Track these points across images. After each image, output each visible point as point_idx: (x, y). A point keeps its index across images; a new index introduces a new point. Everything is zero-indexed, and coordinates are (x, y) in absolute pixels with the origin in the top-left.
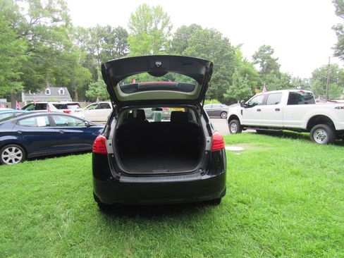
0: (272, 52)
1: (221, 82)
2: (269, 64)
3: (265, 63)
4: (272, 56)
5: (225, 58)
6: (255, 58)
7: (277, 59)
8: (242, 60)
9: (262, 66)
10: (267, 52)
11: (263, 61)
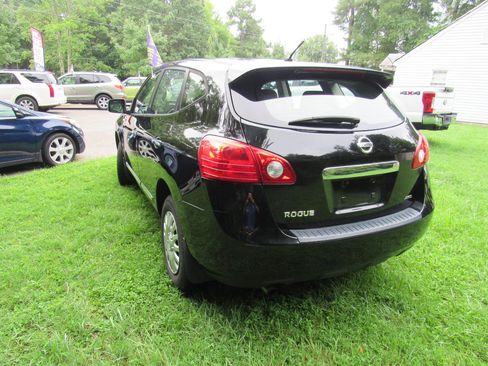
0: (254, 10)
1: (187, 50)
2: (248, 27)
3: (244, 24)
4: (253, 15)
5: (190, 11)
6: (231, 16)
7: (260, 21)
8: (213, 18)
9: (240, 29)
10: (247, 9)
11: (242, 21)
